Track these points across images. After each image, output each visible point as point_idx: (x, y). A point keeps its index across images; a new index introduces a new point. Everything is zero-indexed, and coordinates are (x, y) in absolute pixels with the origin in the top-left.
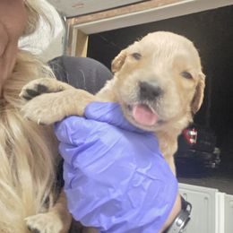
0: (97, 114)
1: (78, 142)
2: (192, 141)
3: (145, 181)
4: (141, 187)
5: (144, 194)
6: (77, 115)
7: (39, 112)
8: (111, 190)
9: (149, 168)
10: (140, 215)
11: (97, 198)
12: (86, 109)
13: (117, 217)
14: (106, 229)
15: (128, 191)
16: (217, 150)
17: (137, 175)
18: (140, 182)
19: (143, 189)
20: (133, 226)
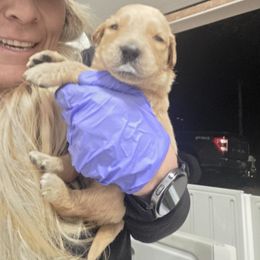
0: (90, 80)
1: (74, 105)
2: (223, 149)
3: (136, 133)
4: (133, 139)
5: (135, 145)
6: (73, 83)
7: (40, 76)
8: (105, 142)
9: (140, 122)
10: (132, 163)
11: (92, 150)
12: (80, 76)
13: (113, 167)
14: (104, 177)
15: (120, 142)
16: (251, 158)
17: (128, 129)
18: (132, 134)
19: (134, 141)
20: (125, 173)
